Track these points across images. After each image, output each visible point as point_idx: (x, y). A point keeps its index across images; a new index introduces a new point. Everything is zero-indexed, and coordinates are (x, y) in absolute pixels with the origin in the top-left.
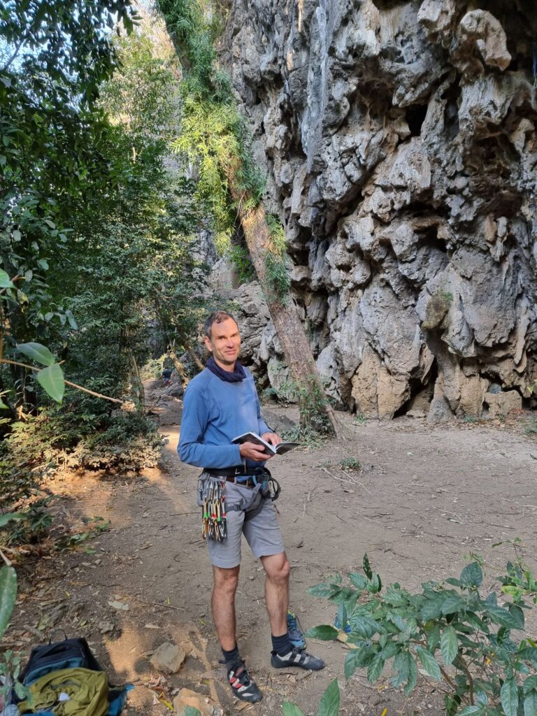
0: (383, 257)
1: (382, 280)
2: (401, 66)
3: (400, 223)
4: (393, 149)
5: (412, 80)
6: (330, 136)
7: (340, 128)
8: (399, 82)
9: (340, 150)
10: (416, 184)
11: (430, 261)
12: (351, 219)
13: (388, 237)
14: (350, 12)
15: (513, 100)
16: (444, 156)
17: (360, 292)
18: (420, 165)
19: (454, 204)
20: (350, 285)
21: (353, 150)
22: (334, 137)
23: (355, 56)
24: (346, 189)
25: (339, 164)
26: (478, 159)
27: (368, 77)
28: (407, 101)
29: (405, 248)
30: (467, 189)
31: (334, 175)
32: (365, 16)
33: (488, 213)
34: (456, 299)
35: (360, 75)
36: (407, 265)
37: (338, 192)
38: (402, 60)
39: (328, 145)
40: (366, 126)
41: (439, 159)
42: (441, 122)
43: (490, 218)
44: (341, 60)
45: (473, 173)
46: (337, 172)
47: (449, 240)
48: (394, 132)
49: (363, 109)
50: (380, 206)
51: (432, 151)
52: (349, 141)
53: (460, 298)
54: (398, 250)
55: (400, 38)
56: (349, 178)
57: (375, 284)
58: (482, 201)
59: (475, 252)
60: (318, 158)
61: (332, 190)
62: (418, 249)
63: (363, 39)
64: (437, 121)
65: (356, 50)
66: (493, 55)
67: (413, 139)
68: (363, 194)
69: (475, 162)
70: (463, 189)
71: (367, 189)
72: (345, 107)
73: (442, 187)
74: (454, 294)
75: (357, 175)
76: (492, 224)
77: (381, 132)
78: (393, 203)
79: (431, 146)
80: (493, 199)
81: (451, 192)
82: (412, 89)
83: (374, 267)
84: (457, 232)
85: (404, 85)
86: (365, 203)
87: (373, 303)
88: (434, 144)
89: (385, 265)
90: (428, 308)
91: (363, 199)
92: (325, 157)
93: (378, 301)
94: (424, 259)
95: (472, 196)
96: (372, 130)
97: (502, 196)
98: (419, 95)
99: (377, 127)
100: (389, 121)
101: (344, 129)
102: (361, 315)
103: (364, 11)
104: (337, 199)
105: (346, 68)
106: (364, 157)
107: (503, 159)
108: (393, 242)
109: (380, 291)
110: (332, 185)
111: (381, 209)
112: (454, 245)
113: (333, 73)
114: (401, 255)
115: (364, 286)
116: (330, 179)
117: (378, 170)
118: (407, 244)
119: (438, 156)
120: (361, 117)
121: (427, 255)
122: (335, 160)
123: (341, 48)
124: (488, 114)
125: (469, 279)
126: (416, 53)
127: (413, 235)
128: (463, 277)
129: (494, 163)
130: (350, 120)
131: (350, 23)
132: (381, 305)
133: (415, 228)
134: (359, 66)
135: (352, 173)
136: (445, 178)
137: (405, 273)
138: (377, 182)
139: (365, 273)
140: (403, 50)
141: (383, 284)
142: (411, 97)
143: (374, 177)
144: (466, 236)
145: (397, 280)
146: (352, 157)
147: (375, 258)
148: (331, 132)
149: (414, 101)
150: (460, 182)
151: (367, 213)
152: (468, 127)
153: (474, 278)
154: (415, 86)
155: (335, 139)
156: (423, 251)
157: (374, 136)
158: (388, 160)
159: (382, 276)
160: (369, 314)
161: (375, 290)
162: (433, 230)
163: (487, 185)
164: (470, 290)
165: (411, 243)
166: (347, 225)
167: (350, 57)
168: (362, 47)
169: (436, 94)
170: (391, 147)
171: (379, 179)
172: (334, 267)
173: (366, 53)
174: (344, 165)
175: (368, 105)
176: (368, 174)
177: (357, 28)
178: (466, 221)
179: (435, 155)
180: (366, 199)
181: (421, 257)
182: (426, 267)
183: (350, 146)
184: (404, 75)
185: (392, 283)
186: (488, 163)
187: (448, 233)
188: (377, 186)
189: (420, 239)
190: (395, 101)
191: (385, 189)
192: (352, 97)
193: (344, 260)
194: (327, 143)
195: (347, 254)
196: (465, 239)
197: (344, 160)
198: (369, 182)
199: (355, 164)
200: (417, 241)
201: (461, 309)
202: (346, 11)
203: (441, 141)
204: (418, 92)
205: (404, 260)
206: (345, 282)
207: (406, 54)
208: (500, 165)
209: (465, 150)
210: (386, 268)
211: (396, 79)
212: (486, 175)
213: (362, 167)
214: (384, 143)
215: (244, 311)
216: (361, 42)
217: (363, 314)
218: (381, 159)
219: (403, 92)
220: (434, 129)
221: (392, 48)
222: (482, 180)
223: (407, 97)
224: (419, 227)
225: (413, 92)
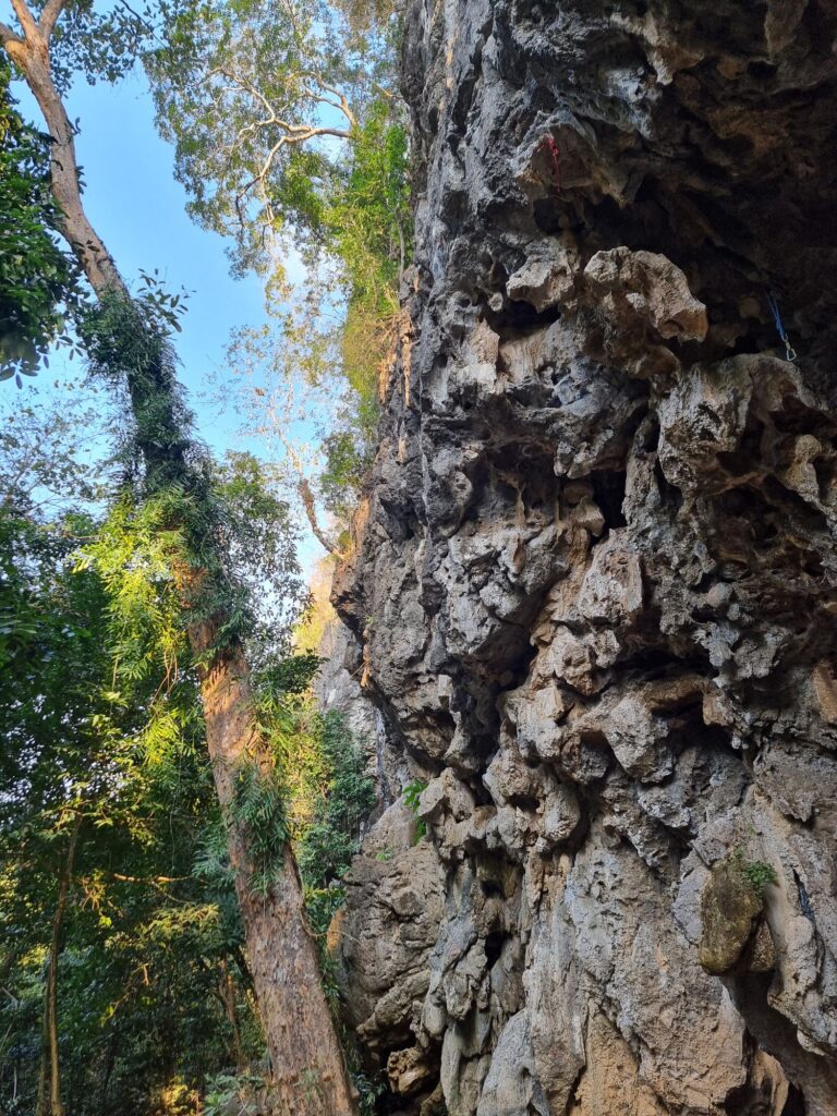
0: (598, 774)
1: (610, 830)
2: (555, 410)
3: (621, 696)
4: (582, 556)
5: (579, 428)
6: (445, 539)
7: (462, 524)
8: (557, 436)
9: (464, 561)
10: (618, 606)
11: (711, 781)
12: (516, 696)
13: (597, 726)
14: (446, 343)
15: (754, 397)
16: (672, 549)
17: (564, 861)
18: (624, 570)
19: (716, 644)
20: (541, 844)
21: (491, 560)
22: (452, 542)
23: (467, 407)
24: (485, 631)
25: (466, 587)
26: (739, 542)
27: (500, 438)
28: (580, 465)
29: (640, 752)
30: (735, 607)
31: (459, 608)
32: (476, 347)
33: (813, 662)
34: (785, 881)
35: (485, 436)
36: (657, 792)
37: (470, 638)
38: (556, 403)
39: (444, 555)
40: (519, 519)
41: (663, 555)
42: (654, 489)
43: (823, 671)
44: (441, 415)
45: (741, 573)
46: (465, 601)
47: (732, 726)
48: (577, 526)
49: (508, 494)
50: (568, 663)
51: (648, 544)
52: (480, 545)
53: (797, 877)
54: (625, 755)
55: (549, 372)
56: (492, 610)
57: (597, 840)
58: (785, 632)
59: (806, 755)
60: (428, 581)
61: (460, 635)
62: (678, 755)
63: (472, 377)
64: (646, 491)
65: (465, 396)
66: (667, 312)
67: (612, 532)
68: (532, 642)
69: (737, 549)
70: (725, 607)
71: (539, 632)
72: (462, 487)
73: (679, 609)
74: (778, 867)
75: (507, 605)
76: (829, 685)
77: (552, 527)
78: (593, 656)
79: (644, 534)
80: (811, 626)
81: (704, 616)
82: (585, 444)
83: (587, 800)
84: (745, 704)
85: (567, 440)
86: (539, 659)
87: (596, 890)
88: (648, 530)
89: (608, 793)
90: (706, 905)
91: (534, 652)
92: (441, 576)
93: (609, 883)
94: (695, 778)
95: (758, 622)
96: (532, 525)
97: (824, 613)
98: (601, 453)
99: (543, 520)
100: (566, 509)
101: (469, 526)
102: (569, 921)
103: (473, 341)
104: (470, 651)
105: (455, 426)
106: (513, 569)
107: (794, 533)
108: (612, 738)
109: (610, 859)
110: (457, 626)
111: (571, 669)
112: (747, 739)
113: (431, 436)
114: (634, 768)
115: (573, 844)
116: (453, 615)
117: (555, 595)
118: (643, 743)
119: (660, 551)
120: (505, 507)
121: (702, 768)
122: (459, 580)
123: (440, 395)
124: (706, 434)
125: (810, 824)
126: (578, 387)
127: (653, 721)
128: (790, 818)
129: (778, 545)
130: (482, 512)
131: (450, 359)
132: (617, 895)
133: (653, 704)
134: (479, 421)
135: (496, 601)
136: (685, 592)
137: (656, 811)
138: (556, 617)
139: (566, 813)
140: (557, 389)
141: (614, 841)
142: (587, 458)
143: (550, 608)
144: (769, 714)
145: (644, 830)
146: (492, 572)
147: (575, 776)
148: (445, 532)
149: (595, 464)
150: (717, 594)
151: (546, 679)
152: (681, 473)
153: (820, 822)
154: (590, 440)
155: (453, 544)
156: (688, 762)
157: (536, 535)
158: (576, 574)
159: (608, 820)
160: (587, 920)
161: (598, 852)
162: (690, 706)
163: (781, 594)
164: (819, 855)
165: (652, 739)
166: (511, 706)
167: (459, 410)
168: (474, 389)
169: (635, 446)
170: (576, 552)
171: (560, 611)
172: (501, 800)
173: (481, 396)
174: (477, 588)
175: (515, 484)
176: (535, 603)
177: (461, 364)
178: (754, 679)
179: (655, 550)
180: (542, 651)
181: (688, 772)
182: (707, 797)
183: (483, 552)
184: (562, 423)
185: (635, 839)
186: (765, 547)
187: (724, 709)
188: (559, 624)
189: (672, 731)
190: (558, 468)
191: (577, 629)
192: (477, 472)
193: (519, 784)
194: (441, 551)
195: (524, 769)
196: (771, 722)
197: (476, 579)
198: (541, 619)
199: (500, 585)
200: (665, 733)
201: (807, 912)
202: (439, 343)
203: (660, 523)
204: (597, 447)
205: (645, 780)
206: (528, 836)
207: (563, 392)
208: (790, 547)
209: (703, 527)
210: (614, 801)
211: (549, 431)
212: (769, 572)
213: (516, 589)
214: (558, 546)
215: (392, 909)
216: (470, 382)
217: (575, 921)
218: (558, 576)
219: (568, 450)
220: (642, 504)
221: (535, 387)
222: (765, 585)
223: (579, 458)
224: (660, 702)
225: (588, 448)
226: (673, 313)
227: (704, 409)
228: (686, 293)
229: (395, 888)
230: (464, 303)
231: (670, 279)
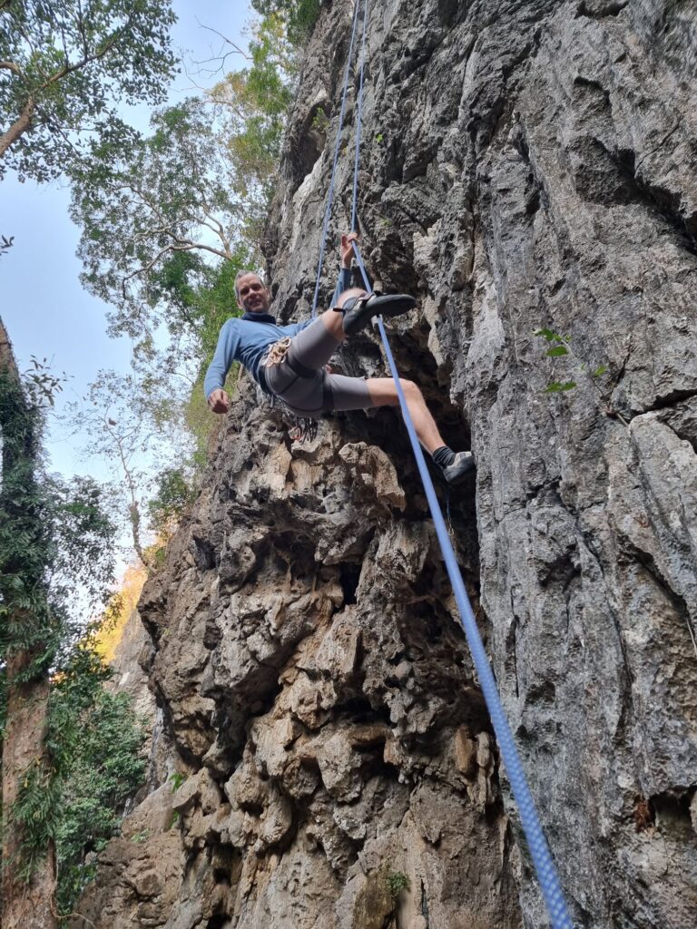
0: (309, 791)
1: (311, 837)
2: (321, 516)
3: (334, 731)
4: (326, 620)
5: (335, 532)
6: (229, 595)
7: (244, 585)
8: (320, 534)
9: (240, 614)
10: (339, 667)
11: (385, 804)
12: (261, 723)
13: (313, 754)
14: (254, 455)
16: (381, 630)
17: (274, 859)
18: (348, 640)
19: (396, 704)
20: (258, 844)
21: (259, 616)
22: (234, 597)
23: (261, 501)
24: (246, 670)
25: (237, 634)
26: (420, 635)
27: (281, 527)
28: (332, 557)
29: (339, 777)
30: (412, 681)
31: (230, 649)
32: (275, 461)
33: (457, 725)
34: (415, 888)
35: (271, 524)
36: (347, 810)
37: (233, 675)
38: (323, 510)
39: (226, 607)
40: (285, 587)
41: (374, 633)
43: (462, 731)
44: (241, 504)
45: (419, 656)
46: (235, 645)
47: (400, 765)
48: (325, 597)
49: (282, 567)
50: (301, 702)
51: (367, 623)
52: (253, 603)
53: (423, 885)
54: (329, 779)
55: (322, 487)
56: (254, 654)
57: (300, 844)
58: (442, 701)
59: (445, 792)
60: (211, 624)
61: (226, 671)
62: (366, 782)
63: (268, 482)
64: (371, 584)
65: (261, 494)
66: (383, 491)
67: (347, 607)
68: (280, 681)
69: (418, 640)
70: (405, 680)
71: (286, 674)
72: (248, 558)
73: (377, 675)
74: (413, 877)
75: (265, 651)
76: (464, 743)
77: (308, 595)
78: (320, 699)
79: (365, 615)
80: (457, 700)
81: (393, 683)
82: (337, 543)
83: (298, 812)
84: (410, 751)
85: (326, 538)
86: (282, 695)
87: (291, 886)
88: (368, 613)
89: (314, 807)
90: (358, 904)
91: (279, 689)
92: (221, 622)
93: (303, 880)
94: (375, 800)
95: (425, 692)
96: (294, 592)
97: (465, 694)
98: (347, 551)
99: (303, 590)
100: (321, 583)
101: (248, 587)
102: (268, 911)
103: (274, 456)
104: (232, 685)
105: (250, 513)
106: (274, 625)
107: (449, 637)
108: (322, 764)
109: (306, 860)
110: (225, 663)
111: (303, 707)
112: (409, 776)
113: (232, 518)
114: (333, 789)
115: (281, 847)
116: (224, 654)
117: (302, 647)
118: (342, 770)
119: (373, 630)
120: (278, 575)
121: (382, 793)
122: (233, 627)
123: (243, 490)
124: (400, 567)
125: (437, 845)
126: (338, 503)
127: (352, 754)
128: (425, 839)
129: (441, 643)
130: (260, 577)
131: (255, 466)
132: (307, 890)
133: (354, 741)
134: (268, 513)
135: (258, 648)
136: (384, 662)
137: (344, 825)
138: (299, 665)
139: (280, 821)
140: (325, 500)
141: (312, 846)
142: (337, 553)
143: (296, 657)
144: (424, 760)
145: (334, 839)
146: (259, 625)
147: (292, 792)
148: (230, 589)
149: (342, 558)
150: (401, 669)
151: (284, 712)
153: (444, 844)
154: (341, 541)
155: (234, 599)
156: (373, 786)
157: (296, 600)
158: (319, 633)
159: (310, 829)
160: (280, 911)
161: (299, 854)
162: (377, 745)
163: (440, 676)
164: (438, 869)
165: (349, 768)
166: (256, 730)
167: (255, 503)
168: (267, 491)
170: (322, 616)
171: (303, 660)
172: (235, 805)
173: (272, 497)
174: (246, 635)
175: (288, 560)
176: (286, 652)
177: (262, 471)
178: (416, 734)
179: (371, 628)
180: (286, 689)
181: (371, 795)
182: (380, 816)
183: (255, 609)
184: (323, 526)
185: (327, 845)
186: (434, 642)
187: (396, 753)
188: (301, 670)
189: (364, 763)
190: (318, 556)
191: (313, 676)
192: (261, 549)
193: (251, 794)
194: (224, 603)
195: (257, 781)
196: (424, 766)
197: (246, 629)
198: (290, 664)
199: (263, 636)
200: (359, 764)
201: (425, 912)
202: (249, 454)
203: (376, 610)
204: (345, 547)
205: (340, 800)
206: (250, 836)
207: (329, 504)
208: (447, 646)
209: (399, 621)
210: (317, 813)
211: (314, 530)
212: (434, 660)
213: (274, 640)
214: (310, 611)
215: (135, 889)
216: (266, 486)
217: (272, 910)
218: (307, 633)
219: (325, 545)
220: (368, 593)
221: (311, 497)
222: (432, 668)
223: (332, 552)
224: (359, 740)
225: (339, 546)
226: (387, 493)
227: (400, 552)
228: (396, 483)
229: (141, 870)
230: (271, 429)
231: (388, 470)
